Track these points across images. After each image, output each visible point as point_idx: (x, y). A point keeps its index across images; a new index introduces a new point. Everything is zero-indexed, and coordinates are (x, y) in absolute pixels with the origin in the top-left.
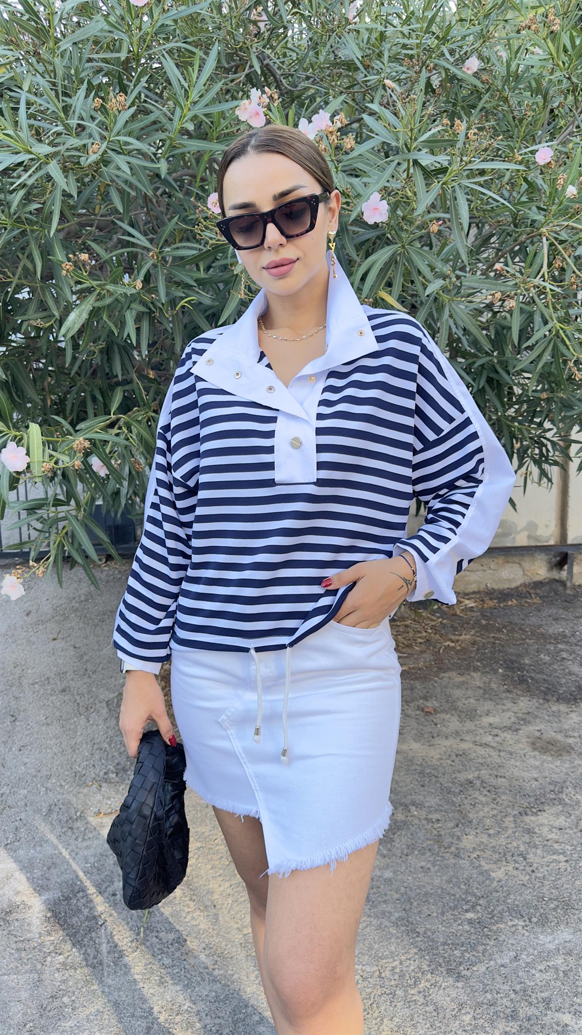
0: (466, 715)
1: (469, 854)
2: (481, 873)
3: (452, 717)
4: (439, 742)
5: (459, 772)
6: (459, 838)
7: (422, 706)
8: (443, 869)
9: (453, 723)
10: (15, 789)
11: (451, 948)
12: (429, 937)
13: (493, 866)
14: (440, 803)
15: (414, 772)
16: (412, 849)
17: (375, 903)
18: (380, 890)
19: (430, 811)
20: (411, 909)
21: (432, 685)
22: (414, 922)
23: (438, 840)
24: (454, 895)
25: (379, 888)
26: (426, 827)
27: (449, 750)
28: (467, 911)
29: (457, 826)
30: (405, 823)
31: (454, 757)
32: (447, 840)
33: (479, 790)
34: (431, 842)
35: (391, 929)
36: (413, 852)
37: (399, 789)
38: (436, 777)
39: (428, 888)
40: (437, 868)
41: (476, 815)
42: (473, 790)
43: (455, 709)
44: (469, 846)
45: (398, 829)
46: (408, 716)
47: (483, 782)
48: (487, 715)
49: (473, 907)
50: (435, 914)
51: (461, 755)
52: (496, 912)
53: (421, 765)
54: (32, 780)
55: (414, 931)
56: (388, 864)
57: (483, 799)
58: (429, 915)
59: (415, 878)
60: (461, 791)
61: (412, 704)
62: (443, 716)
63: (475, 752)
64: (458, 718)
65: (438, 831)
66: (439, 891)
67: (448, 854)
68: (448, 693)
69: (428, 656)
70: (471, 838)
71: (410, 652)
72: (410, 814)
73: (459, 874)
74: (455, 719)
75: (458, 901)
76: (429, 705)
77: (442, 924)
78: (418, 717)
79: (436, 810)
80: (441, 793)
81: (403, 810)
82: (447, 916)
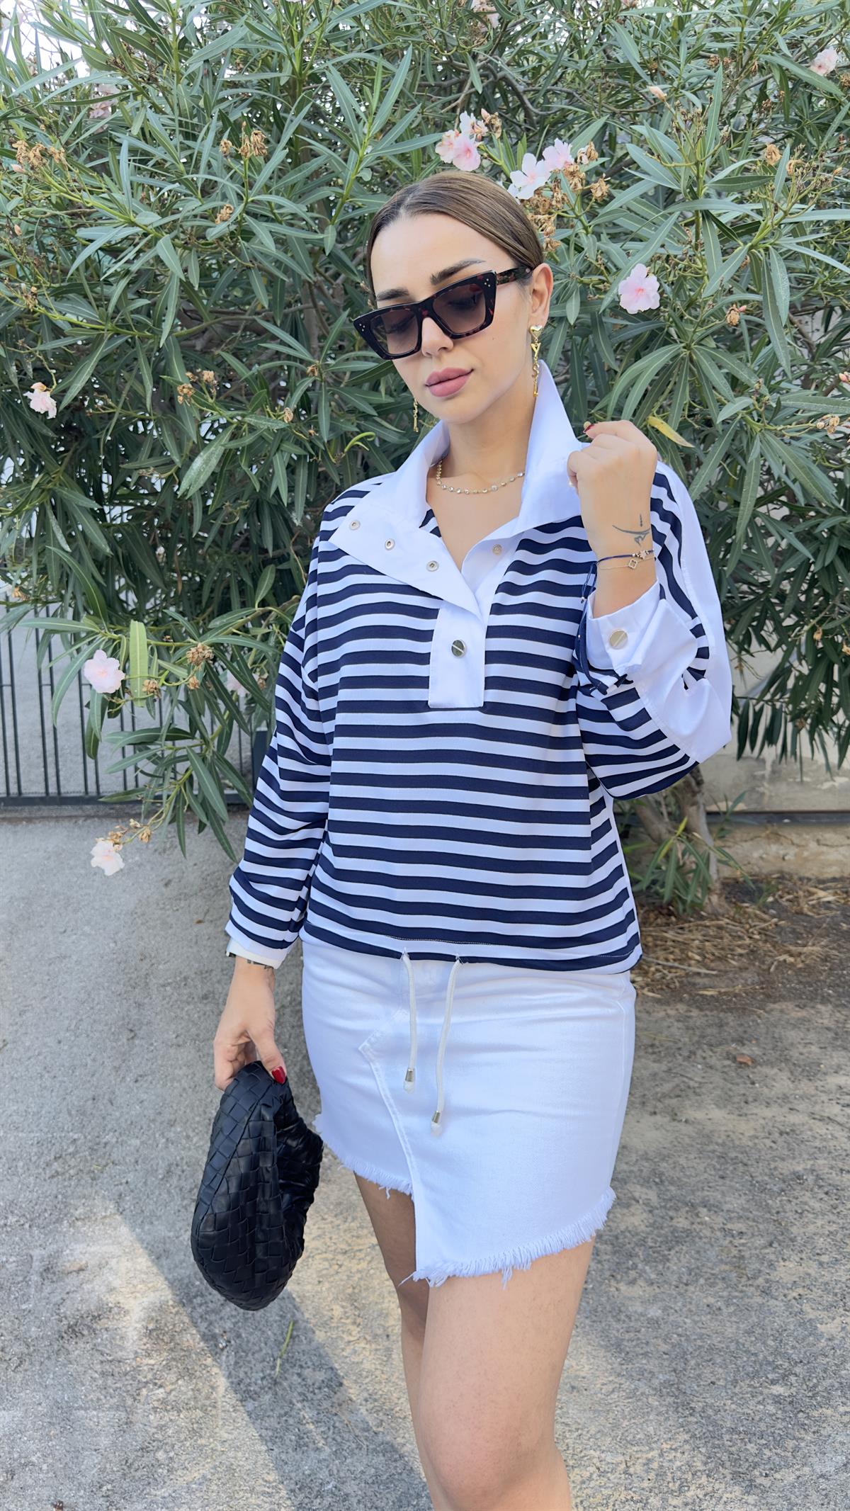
0: (803, 1070)
1: (786, 1291)
2: (802, 1324)
3: (780, 1073)
4: (755, 1111)
5: (783, 1159)
6: (771, 1265)
7: (734, 1053)
8: (741, 1311)
9: (781, 1082)
10: (125, 1138)
11: (742, 1440)
12: (709, 1417)
13: (824, 1314)
14: (747, 1206)
15: (711, 1154)
16: (696, 1274)
17: (630, 1355)
18: (639, 1335)
19: (730, 1218)
20: (685, 1370)
21: (753, 1021)
22: (688, 1392)
23: (739, 1263)
24: (755, 1355)
25: (639, 1331)
26: (721, 1241)
27: (770, 1124)
28: (773, 1382)
29: (771, 1245)
30: (688, 1232)
31: (777, 1135)
32: (754, 1267)
33: (812, 1190)
34: (727, 1268)
35: (650, 1399)
36: (697, 1281)
37: (685, 1180)
38: (746, 1165)
39: (716, 1340)
40: (732, 1309)
41: (802, 1230)
42: (802, 1189)
43: (787, 1060)
44: (787, 1279)
45: (677, 1242)
46: (711, 1067)
47: (818, 1177)
48: (836, 1072)
49: (784, 1377)
50: (722, 1383)
51: (787, 1133)
52: (820, 1388)
53: (723, 1145)
54: (149, 1126)
55: (686, 1405)
56: (655, 1297)
57: (817, 1205)
58: (713, 1383)
59: (696, 1322)
60: (783, 1191)
61: (719, 1050)
62: (766, 1070)
63: (811, 1130)
64: (789, 1075)
65: (740, 1251)
66: (733, 1346)
67: (752, 1289)
68: (776, 1035)
69: (751, 977)
70: (791, 1266)
71: (722, 967)
72: (699, 1220)
73: (766, 1321)
74: (785, 1075)
75: (761, 1366)
76: (745, 1052)
77: (731, 1399)
78: (726, 1070)
79: (741, 1217)
80: (750, 1191)
81: (687, 1212)
82: (741, 1387)
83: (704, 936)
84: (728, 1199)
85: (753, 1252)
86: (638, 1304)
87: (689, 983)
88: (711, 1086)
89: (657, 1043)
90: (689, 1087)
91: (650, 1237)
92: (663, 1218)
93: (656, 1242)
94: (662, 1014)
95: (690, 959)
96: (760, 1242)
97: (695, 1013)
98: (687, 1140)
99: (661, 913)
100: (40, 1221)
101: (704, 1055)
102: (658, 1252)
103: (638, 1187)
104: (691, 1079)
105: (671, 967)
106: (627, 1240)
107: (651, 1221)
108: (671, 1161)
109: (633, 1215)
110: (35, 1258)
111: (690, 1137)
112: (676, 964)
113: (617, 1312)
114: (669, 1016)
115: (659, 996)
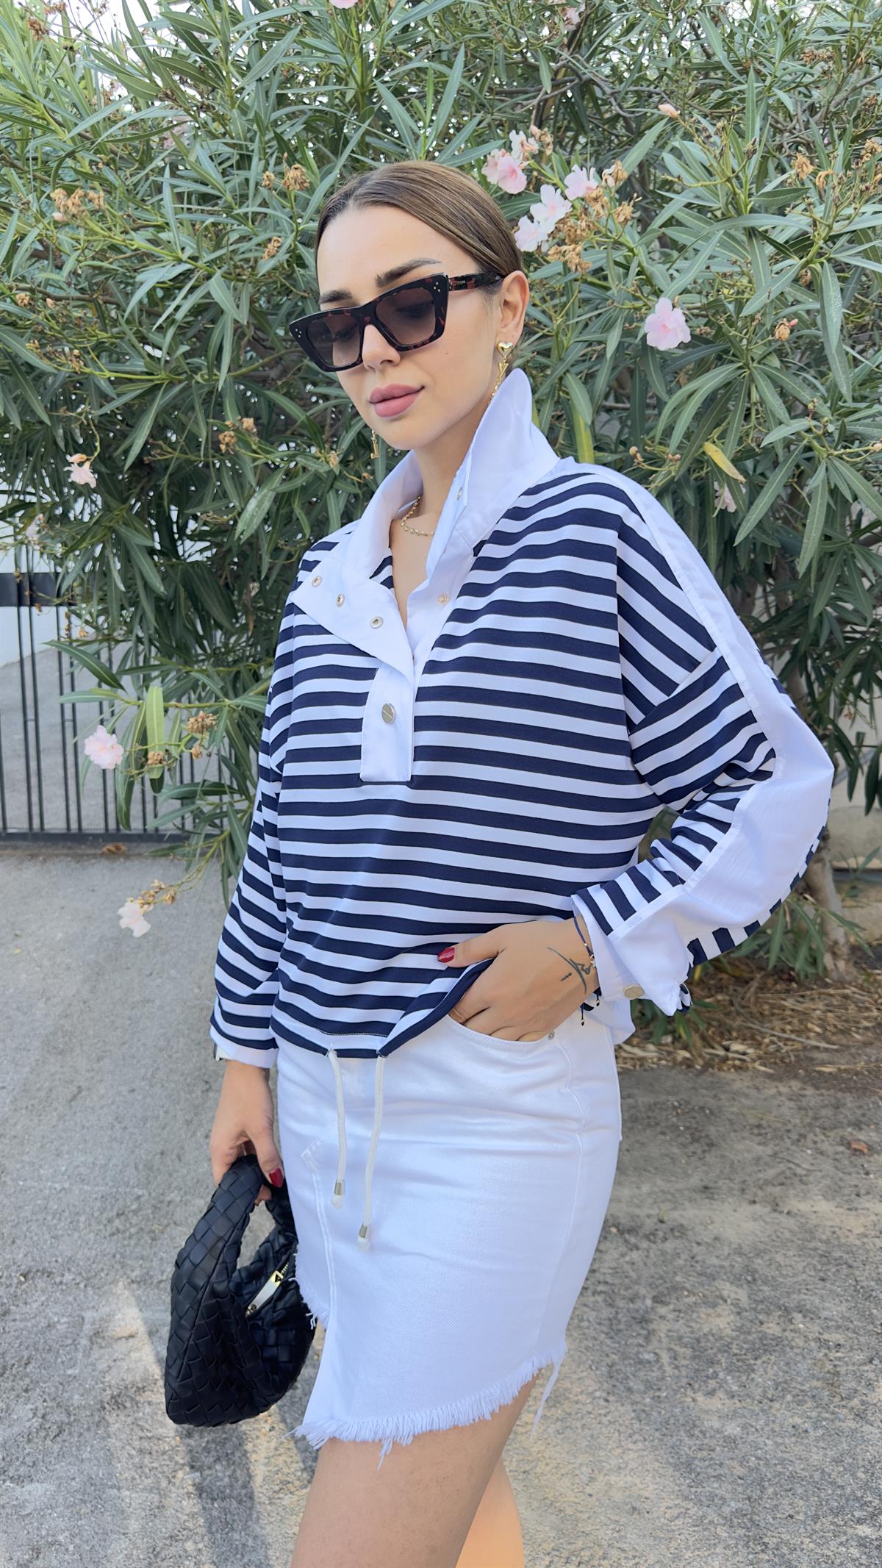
4: (867, 1205)
6: (869, 1385)
7: (849, 1138)
8: (830, 1436)
12: (783, 1556)
14: (847, 1315)
15: (812, 1252)
16: (783, 1390)
17: (700, 1477)
18: (713, 1455)
19: (828, 1327)
20: (761, 1498)
21: (874, 1103)
22: (762, 1524)
23: (832, 1380)
24: (842, 1487)
25: (713, 1450)
26: (815, 1353)
28: (860, 1521)
29: (871, 1362)
30: (779, 1341)
32: (849, 1385)
34: (819, 1384)
35: (718, 1529)
36: (783, 1397)
37: (781, 1280)
38: (851, 1267)
39: (799, 1466)
40: (820, 1432)
45: (765, 1351)
46: (822, 1153)
50: (801, 1517)
53: (827, 1242)
55: (758, 1539)
56: (735, 1412)
58: (791, 1516)
59: (777, 1444)
61: (832, 1134)
65: (835, 1366)
66: (817, 1476)
67: (845, 1411)
69: (875, 1052)
71: (844, 1041)
72: (792, 1327)
75: (848, 1500)
76: (862, 1137)
77: (810, 1537)
78: (838, 1157)
79: (839, 1327)
80: (852, 1297)
81: (780, 1316)
82: (823, 1524)
83: (827, 1005)
84: (827, 1305)
85: (850, 1367)
86: (716, 1418)
87: (807, 1058)
88: (819, 1174)
89: (764, 1123)
90: (795, 1175)
91: (735, 1342)
92: (751, 1321)
93: (741, 1349)
94: (773, 1091)
95: (810, 1030)
96: (859, 1357)
97: (810, 1091)
98: (787, 1234)
99: (781, 978)
100: (96, 1281)
101: (816, 1139)
102: (743, 1361)
103: (728, 1284)
104: (798, 1165)
105: (788, 1039)
106: (709, 1344)
107: (739, 1324)
108: (767, 1257)
109: (719, 1316)
110: (86, 1320)
111: (791, 1231)
112: (793, 1036)
113: (691, 1426)
114: (780, 1094)
115: (771, 1071)
